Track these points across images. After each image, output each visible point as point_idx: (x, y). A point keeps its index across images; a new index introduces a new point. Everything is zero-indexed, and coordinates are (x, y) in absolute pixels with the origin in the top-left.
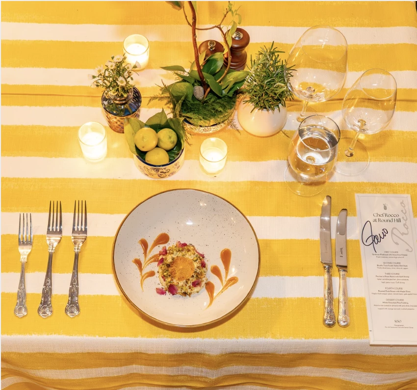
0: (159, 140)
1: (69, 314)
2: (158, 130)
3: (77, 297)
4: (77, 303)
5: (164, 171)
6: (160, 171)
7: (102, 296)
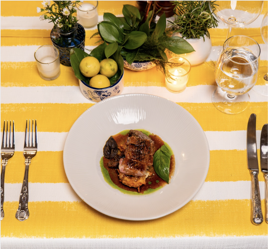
0: (101, 67)
1: (19, 219)
2: (101, 60)
3: (27, 203)
4: (27, 209)
5: (106, 94)
6: (103, 94)
7: (50, 202)
